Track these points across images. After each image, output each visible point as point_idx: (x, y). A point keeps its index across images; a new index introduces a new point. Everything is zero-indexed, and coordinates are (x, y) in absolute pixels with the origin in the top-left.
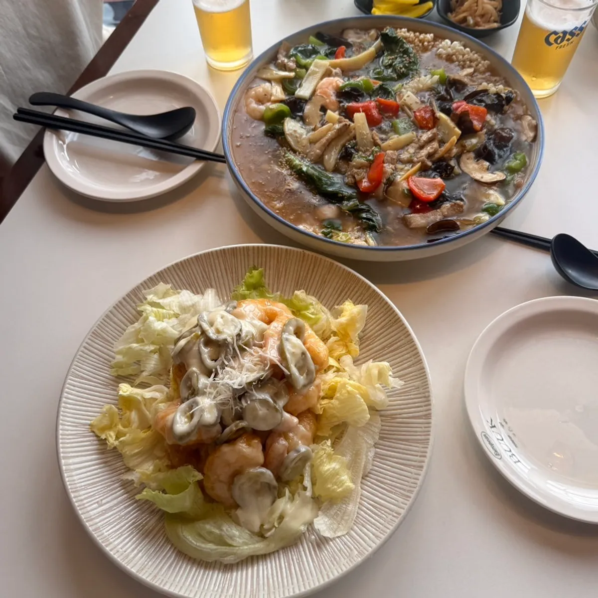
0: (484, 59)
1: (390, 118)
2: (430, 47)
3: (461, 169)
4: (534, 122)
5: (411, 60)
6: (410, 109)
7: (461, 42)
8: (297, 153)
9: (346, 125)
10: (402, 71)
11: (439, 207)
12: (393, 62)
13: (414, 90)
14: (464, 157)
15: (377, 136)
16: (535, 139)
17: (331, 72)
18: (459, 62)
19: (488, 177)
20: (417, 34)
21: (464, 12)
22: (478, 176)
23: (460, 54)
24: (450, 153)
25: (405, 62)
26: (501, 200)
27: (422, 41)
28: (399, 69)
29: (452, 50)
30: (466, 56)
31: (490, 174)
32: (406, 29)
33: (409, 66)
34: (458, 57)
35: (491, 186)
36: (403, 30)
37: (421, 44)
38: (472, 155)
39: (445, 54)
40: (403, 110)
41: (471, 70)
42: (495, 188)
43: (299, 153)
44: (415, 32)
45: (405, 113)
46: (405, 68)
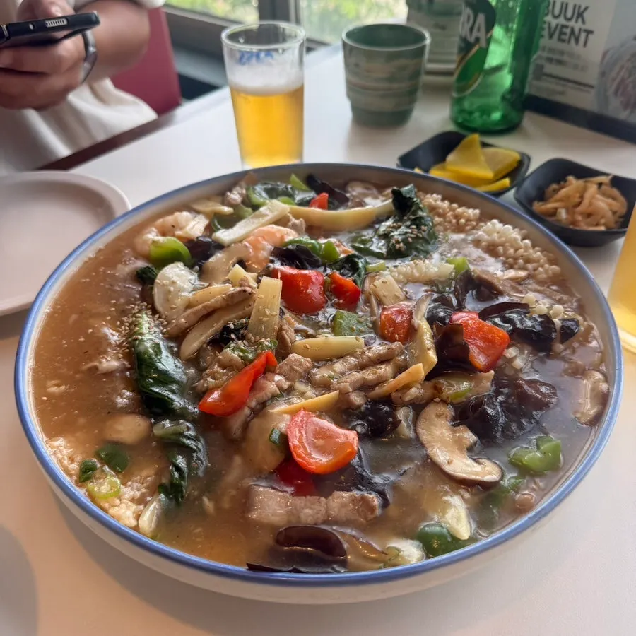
0: (551, 262)
1: (338, 306)
2: (468, 228)
3: (415, 431)
4: (604, 386)
5: (420, 235)
6: (380, 303)
7: (521, 229)
8: (157, 316)
9: (245, 291)
10: (397, 246)
11: (327, 495)
12: (392, 232)
13: (401, 277)
14: (432, 411)
15: (290, 324)
16: (596, 420)
17: (289, 220)
18: (507, 259)
19: (463, 466)
20: (455, 205)
21: (556, 201)
22: (441, 456)
23: (512, 246)
24: (404, 393)
25: (410, 235)
26: (464, 529)
27: (457, 217)
28: (394, 242)
29: (500, 237)
30: (521, 251)
31: (470, 462)
32: (440, 197)
33: (413, 242)
34: (508, 250)
35: (458, 489)
36: (435, 195)
37: (454, 221)
38: (449, 411)
39: (487, 241)
40: (367, 301)
41: (523, 274)
42: (467, 495)
43: (160, 317)
44: (452, 202)
45: (368, 307)
46: (405, 244)
